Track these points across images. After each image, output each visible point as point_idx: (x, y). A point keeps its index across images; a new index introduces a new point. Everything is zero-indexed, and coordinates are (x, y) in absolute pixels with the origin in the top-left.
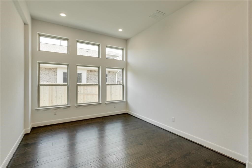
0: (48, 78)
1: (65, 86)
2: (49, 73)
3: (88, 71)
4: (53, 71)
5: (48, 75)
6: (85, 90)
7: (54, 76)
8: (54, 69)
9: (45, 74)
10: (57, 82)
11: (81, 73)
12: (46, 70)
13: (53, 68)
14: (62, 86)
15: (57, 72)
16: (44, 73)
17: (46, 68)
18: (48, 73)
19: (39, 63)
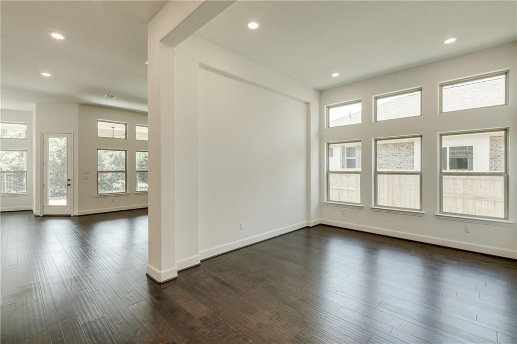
0: (399, 161)
1: (416, 176)
2: (401, 152)
3: (493, 138)
4: (407, 148)
5: (398, 155)
6: (470, 186)
7: (408, 156)
8: (409, 143)
9: (393, 154)
10: (413, 168)
11: (471, 148)
12: (396, 148)
13: (407, 143)
14: (411, 176)
15: (414, 149)
16: (392, 152)
17: (395, 144)
18: (398, 153)
19: (328, 144)
